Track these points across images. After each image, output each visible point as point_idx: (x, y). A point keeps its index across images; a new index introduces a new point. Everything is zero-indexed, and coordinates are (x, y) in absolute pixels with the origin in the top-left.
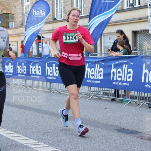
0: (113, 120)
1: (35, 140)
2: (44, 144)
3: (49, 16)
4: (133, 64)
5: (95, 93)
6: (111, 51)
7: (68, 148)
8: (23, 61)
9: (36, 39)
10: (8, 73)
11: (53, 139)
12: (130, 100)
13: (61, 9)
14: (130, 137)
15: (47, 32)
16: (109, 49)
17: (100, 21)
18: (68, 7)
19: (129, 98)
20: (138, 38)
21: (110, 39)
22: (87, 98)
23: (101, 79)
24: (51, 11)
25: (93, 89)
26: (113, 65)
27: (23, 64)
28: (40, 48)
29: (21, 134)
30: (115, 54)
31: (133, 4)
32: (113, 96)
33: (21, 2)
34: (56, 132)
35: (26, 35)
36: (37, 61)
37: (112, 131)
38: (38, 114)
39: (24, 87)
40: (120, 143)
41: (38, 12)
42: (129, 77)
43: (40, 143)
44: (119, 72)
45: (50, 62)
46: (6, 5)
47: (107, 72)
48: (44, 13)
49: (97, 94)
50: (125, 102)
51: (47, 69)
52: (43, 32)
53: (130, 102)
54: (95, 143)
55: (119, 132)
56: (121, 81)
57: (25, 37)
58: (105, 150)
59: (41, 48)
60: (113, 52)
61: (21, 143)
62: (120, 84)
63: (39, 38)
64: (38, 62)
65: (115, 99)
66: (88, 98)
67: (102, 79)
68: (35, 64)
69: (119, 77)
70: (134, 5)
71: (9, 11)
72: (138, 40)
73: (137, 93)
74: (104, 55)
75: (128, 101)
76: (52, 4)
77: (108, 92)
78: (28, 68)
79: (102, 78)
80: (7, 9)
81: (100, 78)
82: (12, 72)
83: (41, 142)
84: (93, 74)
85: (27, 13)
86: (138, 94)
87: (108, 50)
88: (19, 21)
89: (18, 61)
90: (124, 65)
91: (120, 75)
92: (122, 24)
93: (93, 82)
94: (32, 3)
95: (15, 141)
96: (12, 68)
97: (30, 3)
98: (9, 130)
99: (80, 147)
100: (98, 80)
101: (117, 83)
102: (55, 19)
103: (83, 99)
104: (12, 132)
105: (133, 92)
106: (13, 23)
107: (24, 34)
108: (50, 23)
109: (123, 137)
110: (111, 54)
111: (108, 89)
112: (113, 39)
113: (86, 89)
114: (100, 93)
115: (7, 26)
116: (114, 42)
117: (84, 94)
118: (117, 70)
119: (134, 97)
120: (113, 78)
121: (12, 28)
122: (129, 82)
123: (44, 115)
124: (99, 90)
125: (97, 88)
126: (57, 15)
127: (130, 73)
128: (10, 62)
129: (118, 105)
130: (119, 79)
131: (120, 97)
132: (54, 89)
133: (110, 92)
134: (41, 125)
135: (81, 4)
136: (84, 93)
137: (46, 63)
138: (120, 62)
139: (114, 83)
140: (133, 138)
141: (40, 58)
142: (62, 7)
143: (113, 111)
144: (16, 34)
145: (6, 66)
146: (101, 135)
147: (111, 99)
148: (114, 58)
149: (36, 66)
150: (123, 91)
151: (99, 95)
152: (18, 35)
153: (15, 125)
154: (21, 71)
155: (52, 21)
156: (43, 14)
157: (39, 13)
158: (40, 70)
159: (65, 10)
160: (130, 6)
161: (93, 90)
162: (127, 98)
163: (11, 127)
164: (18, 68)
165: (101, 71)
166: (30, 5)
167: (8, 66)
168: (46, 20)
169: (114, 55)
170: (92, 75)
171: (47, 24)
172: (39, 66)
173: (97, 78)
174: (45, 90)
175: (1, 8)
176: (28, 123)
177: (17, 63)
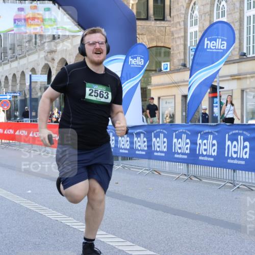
3: (233, 49)
8: (184, 131)
9: (209, 91)
10: (157, 152)
15: (229, 78)
24: (237, 41)
27: (184, 136)
28: (214, 108)
33: (183, 27)
35: (190, 84)
36: (210, 131)
38: (210, 226)
39: (186, 178)
41: (214, 42)
45: (234, 132)
46: (156, 31)
48: (224, 44)
51: (229, 146)
52: (221, 79)
57: (189, 88)
59: (217, 107)
63: (214, 89)
64: (211, 133)
68: (206, 137)
71: (162, 42)
76: (239, 28)
78: (194, 143)
80: (158, 39)
82: (165, 150)
85: (193, 45)
88: (179, 60)
89: (175, 131)
94: (203, 27)
96: (164, 142)
97: (200, 27)
102: (244, 55)
106: (168, 63)
107: (188, 83)
108: (234, 63)
115: (157, 70)
121: (167, 72)
123: (222, 228)
126: (248, 48)
128: (162, 132)
132: (240, 182)
134: (217, 247)
137: (227, 135)
141: (215, 125)
144: (173, 83)
145: (154, 139)
149: (207, 140)
152: (176, 85)
153: (170, 246)
154: (180, 148)
155: (238, 58)
156: (223, 47)
157: (215, 45)
158: (215, 147)
163: (162, 249)
164: (175, 143)
166: (199, 32)
167: (158, 139)
168: (228, 56)
171: (230, 64)
172: (213, 140)
174: (223, 184)
175: (149, 37)
176: (193, 241)
177: (174, 134)
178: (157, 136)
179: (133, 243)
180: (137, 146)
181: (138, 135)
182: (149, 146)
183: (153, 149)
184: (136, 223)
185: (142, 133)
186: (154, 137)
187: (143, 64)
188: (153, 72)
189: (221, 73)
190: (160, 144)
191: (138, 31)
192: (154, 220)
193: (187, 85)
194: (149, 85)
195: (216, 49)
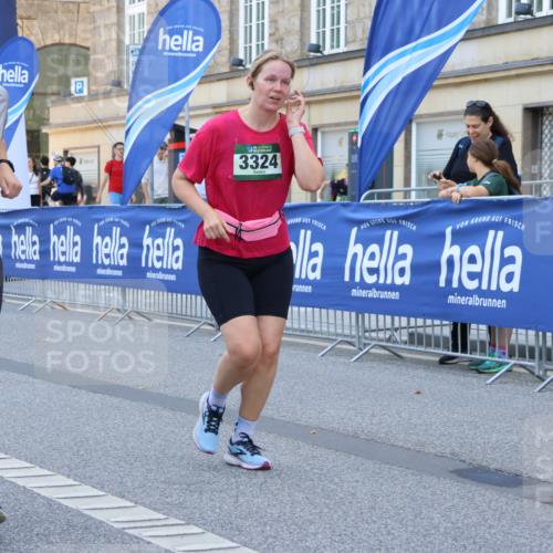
0: (445, 435)
1: (155, 509)
2: (188, 524)
3: (219, 51)
4: (523, 227)
5: (381, 335)
6: (444, 180)
7: (275, 537)
8: (117, 220)
9: (168, 136)
10: (60, 263)
11: (220, 508)
12: (507, 360)
13: (261, 27)
14: (504, 499)
15: (209, 111)
16: (438, 173)
17: (407, 68)
18: (289, 20)
19: (504, 354)
20: (546, 132)
21: (440, 136)
22: (350, 354)
23: (403, 285)
24: (225, 35)
25: (371, 320)
26: (449, 231)
27: (116, 231)
29: (102, 488)
30: (458, 191)
31: (530, 6)
32: (446, 348)
33: (115, 4)
34: (233, 480)
35: (129, 124)
36: (169, 219)
37: (439, 477)
38: (166, 413)
39: (120, 316)
40: (466, 522)
41: (179, 37)
42: (510, 278)
43: (173, 521)
44: (472, 259)
46: (59, 12)
47: (428, 258)
48: (198, 41)
49: (389, 340)
50: (489, 368)
52: (192, 113)
53: (509, 371)
54: (374, 518)
55: (466, 481)
56: (479, 292)
57: (127, 132)
58: (413, 545)
60: (451, 186)
61: (101, 522)
62: (475, 301)
63: (179, 133)
64: (171, 224)
65: (453, 358)
66: (353, 354)
67: (407, 283)
69: (472, 276)
70: (535, 8)
71: (71, 36)
72: (546, 140)
73: (537, 335)
74: (418, 197)
75: (501, 364)
76: (228, 8)
77: (429, 331)
78: (136, 244)
79: (406, 280)
80: (62, 28)
81: (399, 281)
82: (77, 259)
83: (176, 517)
84: (374, 264)
86: (541, 338)
87: (435, 176)
88: (107, 74)
89: (98, 221)
90: (492, 233)
91: (476, 268)
92: (486, 80)
93: (373, 294)
94: (157, 5)
95: (79, 514)
96: (75, 244)
97: (149, 5)
98: (59, 473)
99: (320, 536)
100: (393, 288)
101: (462, 300)
102: (240, 63)
103: (332, 358)
104: (71, 482)
105: (520, 331)
106: (85, 80)
107: (124, 121)
108: (220, 80)
109: (478, 499)
110: (443, 193)
111: (429, 322)
112: (452, 135)
113: (347, 321)
114: (396, 334)
115: (62, 93)
116: (457, 150)
117: (340, 339)
118: (463, 251)
119: (524, 352)
120: (449, 281)
121: (82, 97)
122: (509, 296)
124: (397, 325)
125: (388, 318)
126: (248, 50)
127: (512, 260)
128: (71, 224)
129: (462, 379)
130: (471, 285)
131: (474, 350)
133: (437, 331)
134: (180, 454)
135: (339, 6)
136: (337, 335)
138: (476, 220)
139: (451, 299)
140: (517, 503)
141: (178, 209)
142: (266, 21)
143: (443, 404)
144: (94, 121)
145: (54, 238)
146: (398, 489)
147: (437, 359)
148: (456, 206)
149: (164, 237)
150: (484, 327)
151: (395, 342)
152: (101, 124)
153: (82, 456)
154: (108, 256)
155: (227, 70)
156: (197, 47)
157: (179, 43)
158: (180, 253)
159: (277, 29)
160: (518, 13)
161: (374, 327)
162: (496, 354)
163: (67, 462)
164: (97, 245)
165: (404, 256)
166: (148, 13)
167: (63, 238)
168: (207, 66)
169: (456, 196)
170: (372, 271)
171: (211, 82)
172: (175, 238)
173: (389, 281)
174: (196, 326)
175: (42, 24)
176: (129, 445)
177: (96, 226)
178: (60, 231)
179: (6, 454)
180: (17, 252)
181: (21, 229)
182: (44, 253)
183: (52, 258)
184: (14, 413)
185: (29, 225)
186: (54, 233)
187: (26, 81)
188: (54, 98)
189: (192, 102)
190: (66, 247)
191: (19, 12)
192: (52, 405)
193: (123, 125)
194: (44, 124)
195: (181, 51)
